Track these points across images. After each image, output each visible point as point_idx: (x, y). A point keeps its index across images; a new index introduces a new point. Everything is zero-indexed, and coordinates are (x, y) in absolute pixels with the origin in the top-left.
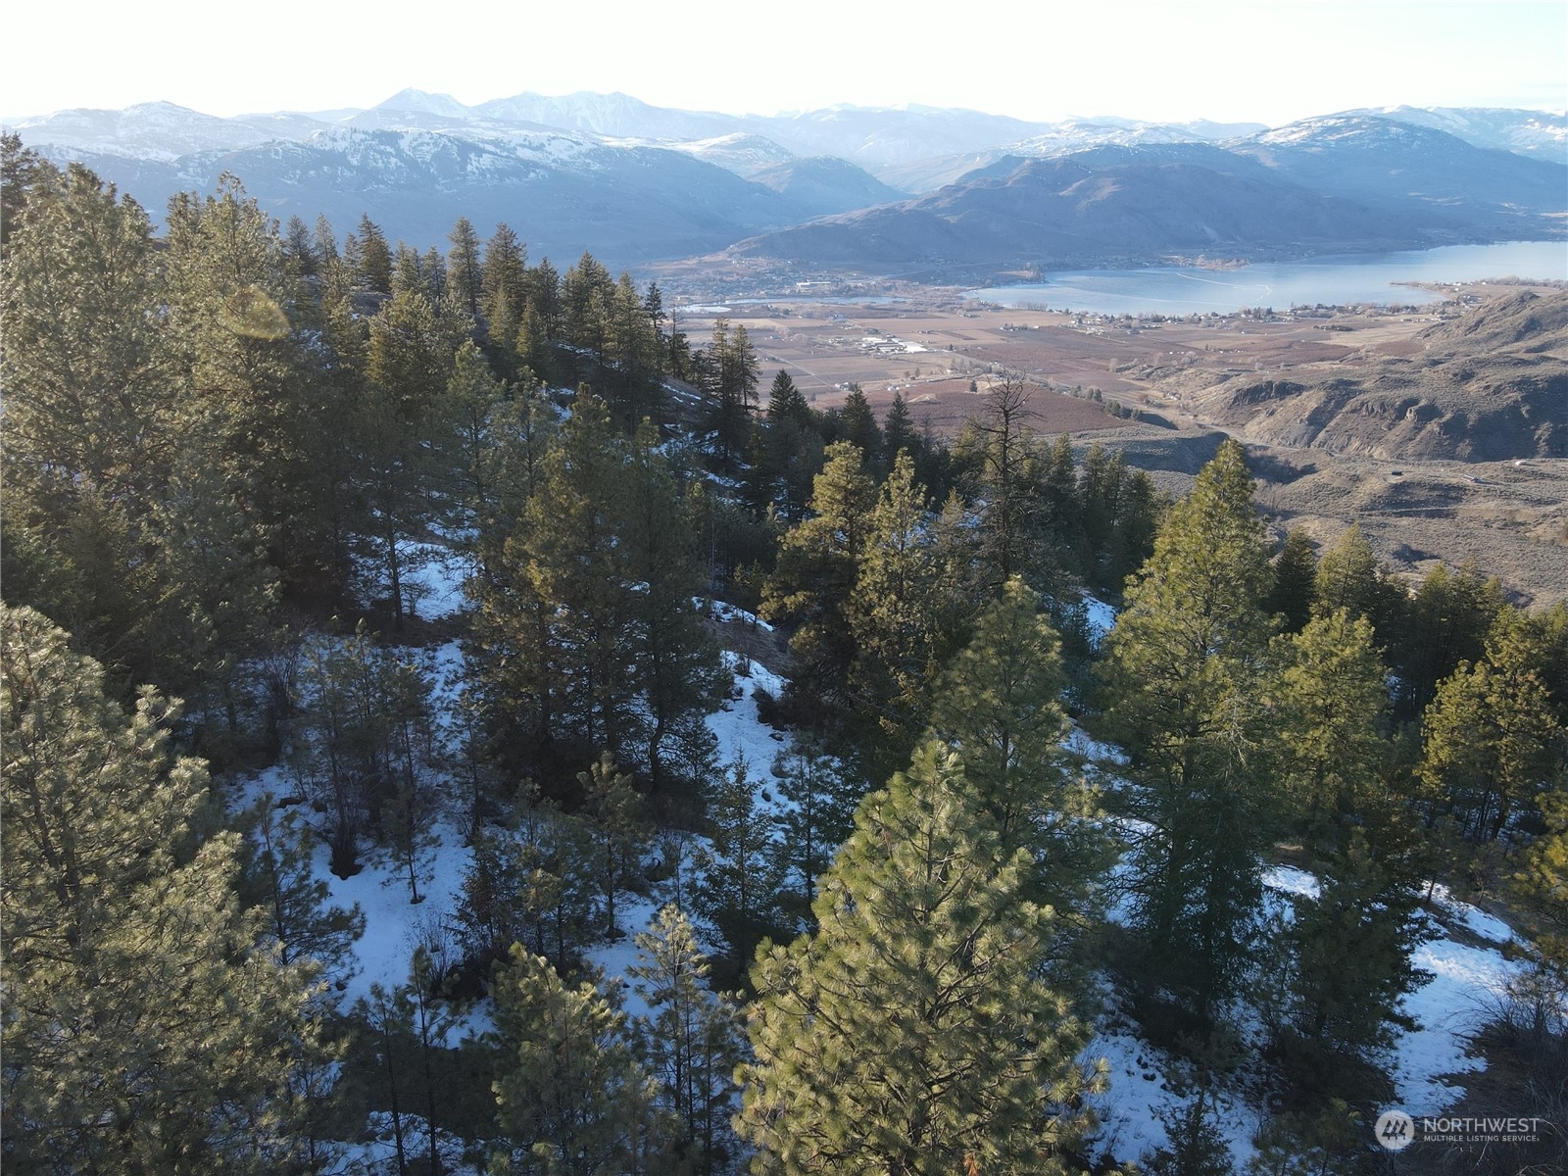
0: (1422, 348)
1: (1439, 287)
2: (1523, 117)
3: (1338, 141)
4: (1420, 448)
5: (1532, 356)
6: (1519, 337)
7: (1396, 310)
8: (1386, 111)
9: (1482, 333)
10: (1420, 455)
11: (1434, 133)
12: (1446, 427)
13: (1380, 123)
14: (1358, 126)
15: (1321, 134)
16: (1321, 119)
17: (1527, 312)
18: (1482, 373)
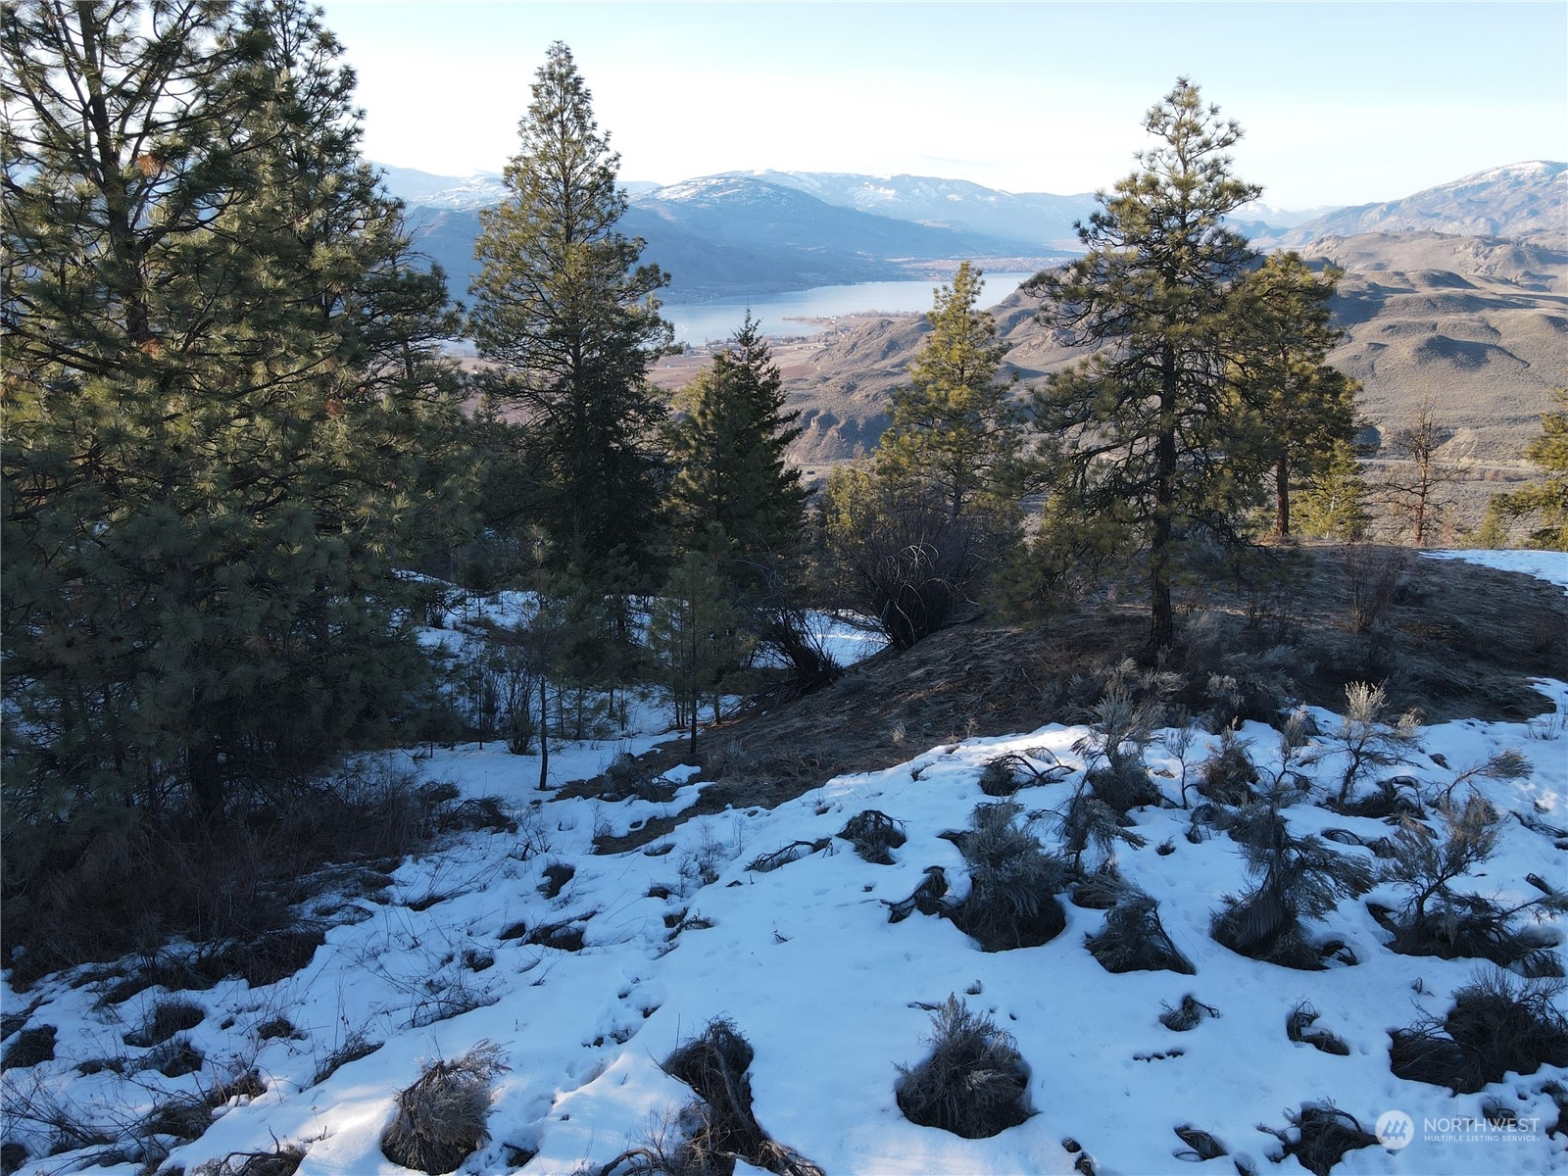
0: (815, 370)
1: (821, 321)
2: (860, 181)
3: (721, 198)
4: (825, 452)
5: (896, 370)
6: (884, 356)
7: (790, 341)
8: (756, 174)
9: (857, 354)
10: (827, 458)
11: (796, 192)
12: (843, 432)
13: (754, 183)
14: (735, 185)
15: (707, 191)
16: (705, 179)
17: (887, 335)
18: (862, 384)
